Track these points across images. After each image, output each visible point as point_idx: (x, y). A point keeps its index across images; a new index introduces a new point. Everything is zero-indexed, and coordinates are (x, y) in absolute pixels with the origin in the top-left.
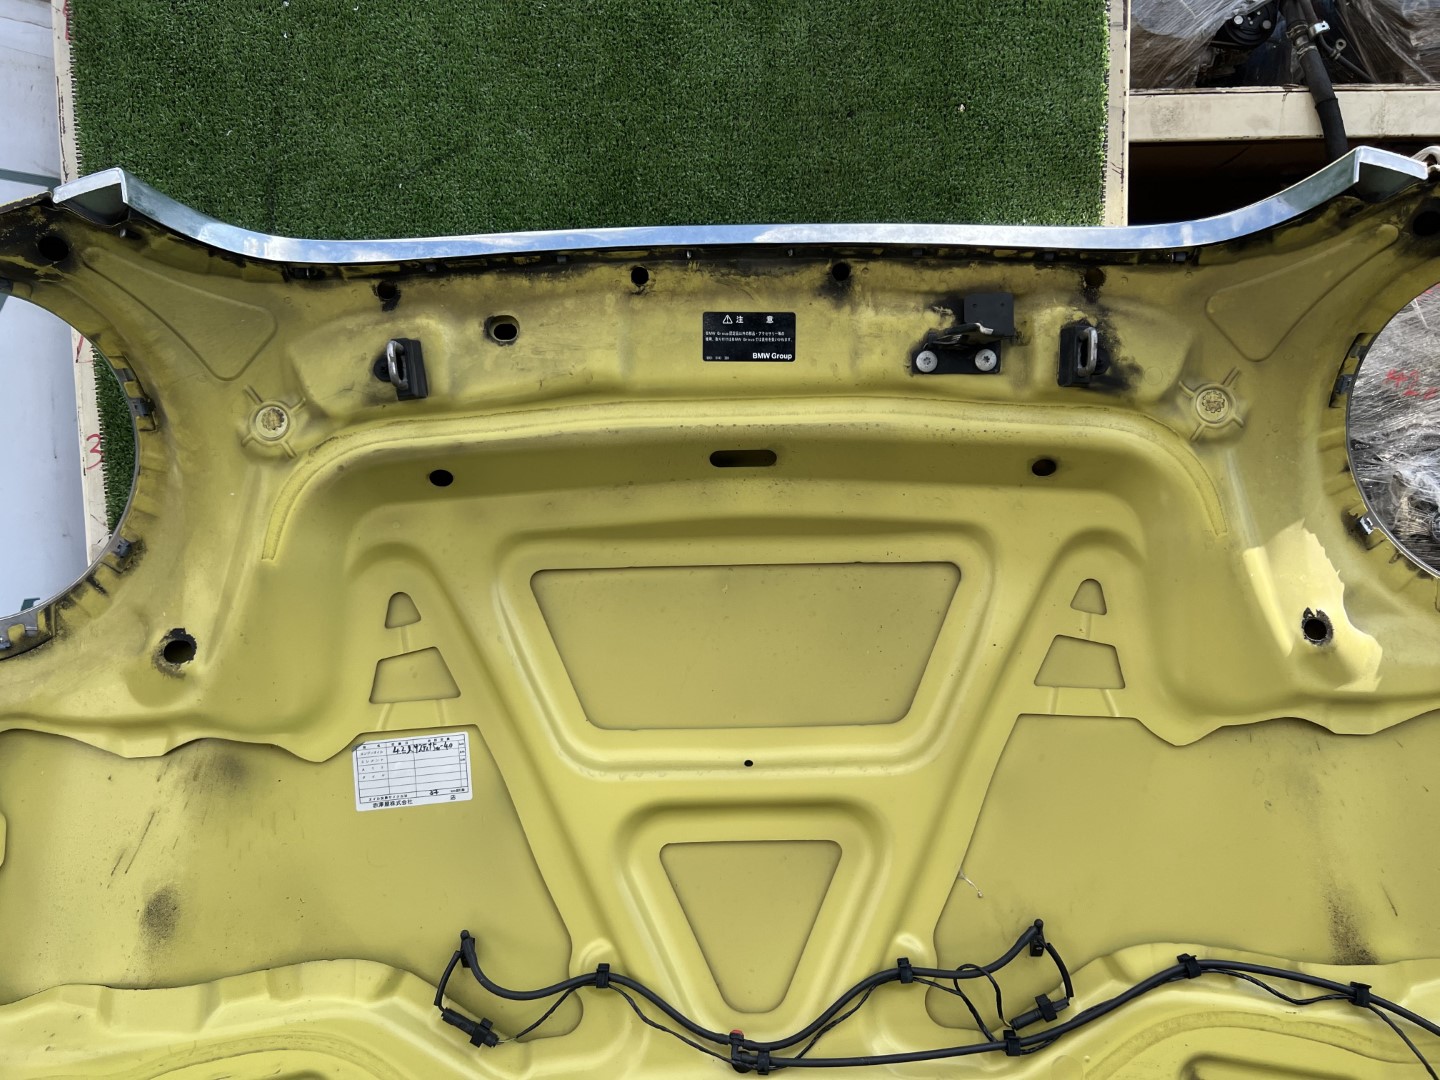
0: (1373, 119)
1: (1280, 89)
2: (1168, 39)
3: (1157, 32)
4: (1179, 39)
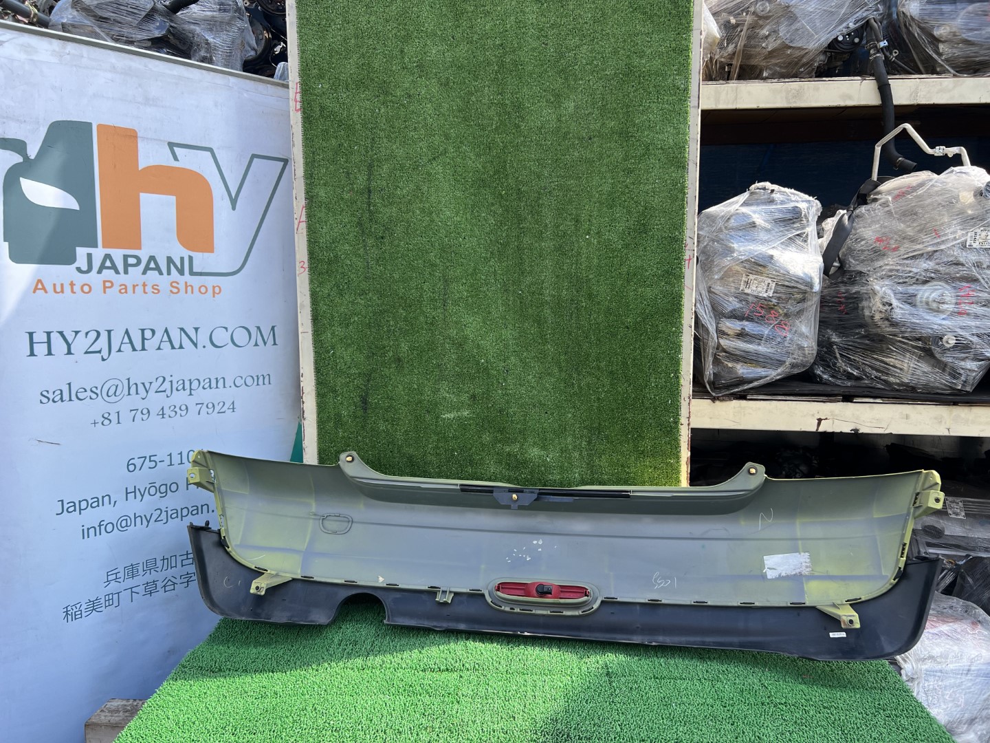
0: (911, 95)
1: (859, 78)
2: (800, 49)
3: (793, 45)
4: (806, 49)
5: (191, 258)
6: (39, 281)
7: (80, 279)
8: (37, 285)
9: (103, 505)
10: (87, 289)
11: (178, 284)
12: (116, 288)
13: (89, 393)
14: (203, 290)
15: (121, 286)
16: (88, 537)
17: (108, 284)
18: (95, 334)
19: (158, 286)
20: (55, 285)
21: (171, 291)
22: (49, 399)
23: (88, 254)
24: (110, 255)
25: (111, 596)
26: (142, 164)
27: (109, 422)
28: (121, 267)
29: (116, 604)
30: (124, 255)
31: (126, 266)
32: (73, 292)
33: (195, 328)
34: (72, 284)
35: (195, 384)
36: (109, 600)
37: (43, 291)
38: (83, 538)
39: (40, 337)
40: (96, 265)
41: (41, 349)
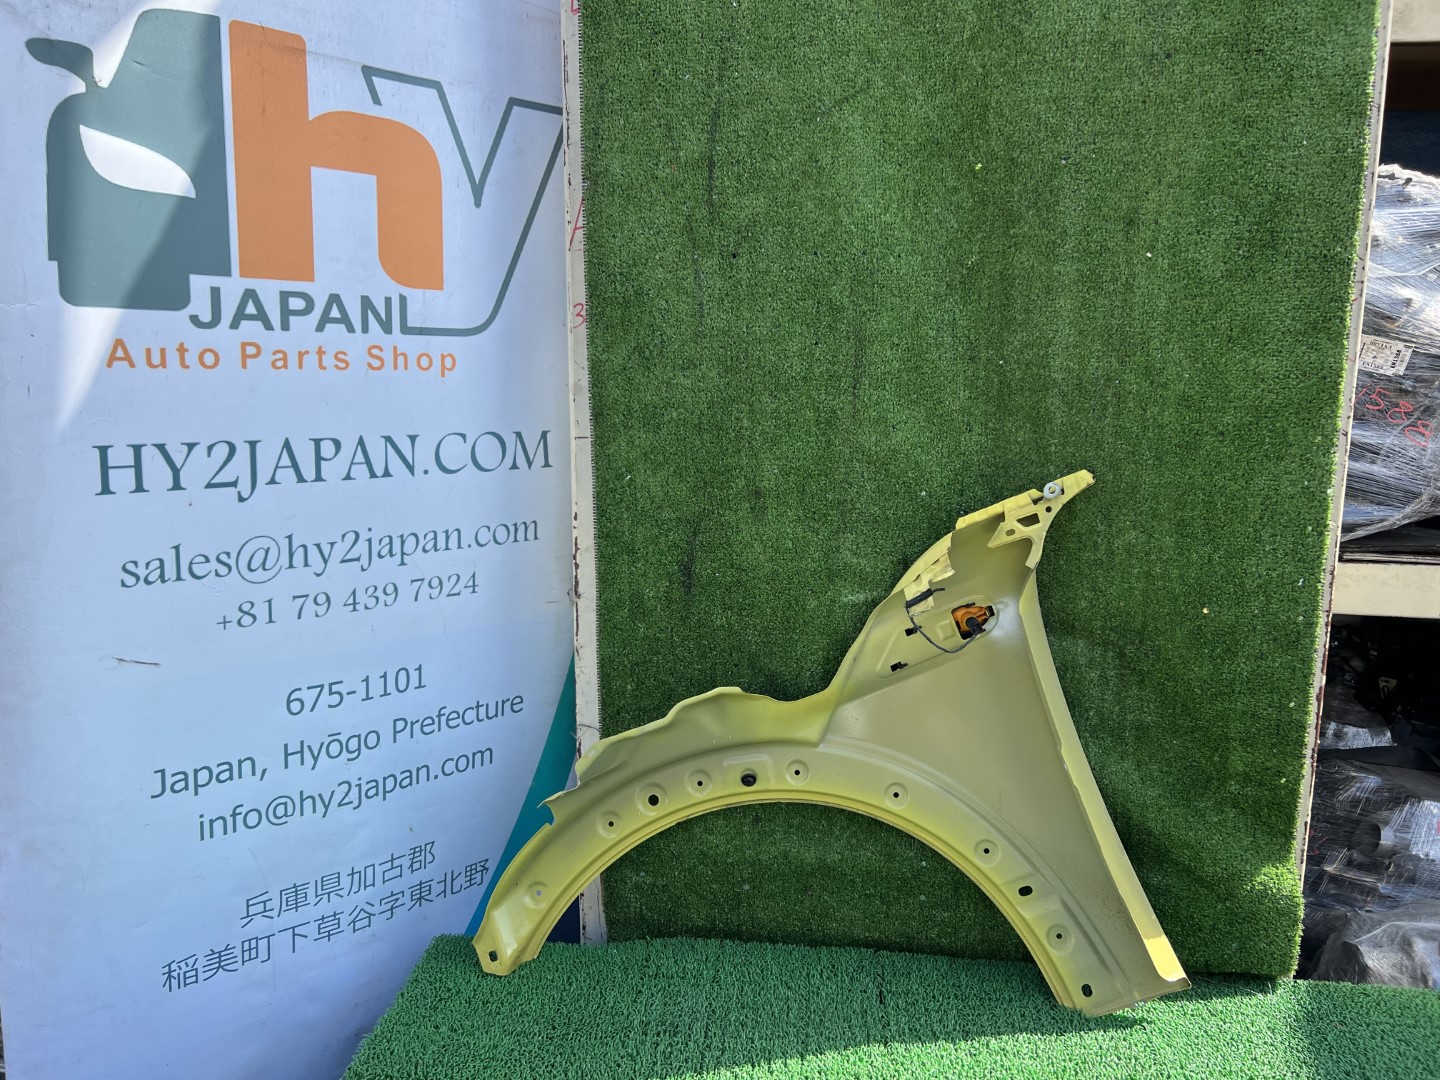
5: (403, 300)
6: (119, 343)
7: (197, 339)
8: (115, 350)
9: (240, 777)
10: (210, 359)
11: (381, 350)
12: (266, 357)
13: (214, 565)
14: (424, 362)
15: (275, 353)
16: (212, 836)
17: (251, 350)
18: (225, 449)
19: (345, 354)
20: (148, 351)
21: (370, 365)
22: (138, 578)
23: (212, 288)
24: (254, 290)
25: (253, 943)
26: (315, 110)
27: (251, 619)
28: (275, 317)
29: (263, 955)
30: (282, 293)
31: (286, 313)
32: (184, 365)
33: (410, 437)
34: (182, 350)
35: (410, 542)
36: (250, 949)
37: (126, 363)
38: (202, 839)
39: (120, 456)
40: (228, 310)
41: (122, 480)
